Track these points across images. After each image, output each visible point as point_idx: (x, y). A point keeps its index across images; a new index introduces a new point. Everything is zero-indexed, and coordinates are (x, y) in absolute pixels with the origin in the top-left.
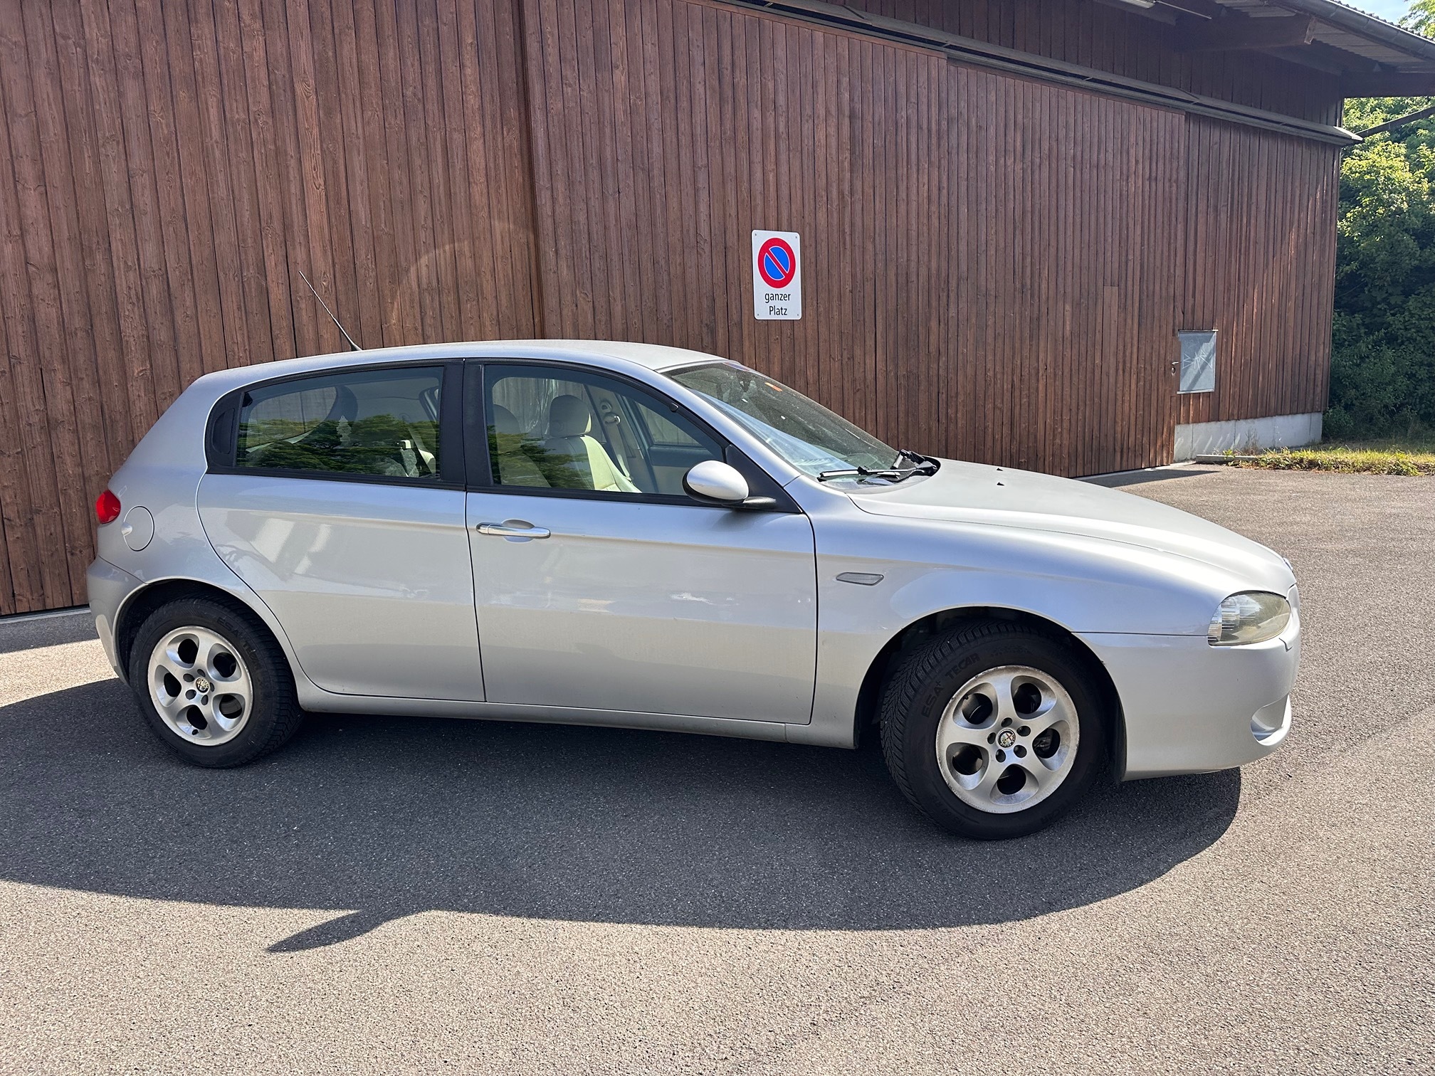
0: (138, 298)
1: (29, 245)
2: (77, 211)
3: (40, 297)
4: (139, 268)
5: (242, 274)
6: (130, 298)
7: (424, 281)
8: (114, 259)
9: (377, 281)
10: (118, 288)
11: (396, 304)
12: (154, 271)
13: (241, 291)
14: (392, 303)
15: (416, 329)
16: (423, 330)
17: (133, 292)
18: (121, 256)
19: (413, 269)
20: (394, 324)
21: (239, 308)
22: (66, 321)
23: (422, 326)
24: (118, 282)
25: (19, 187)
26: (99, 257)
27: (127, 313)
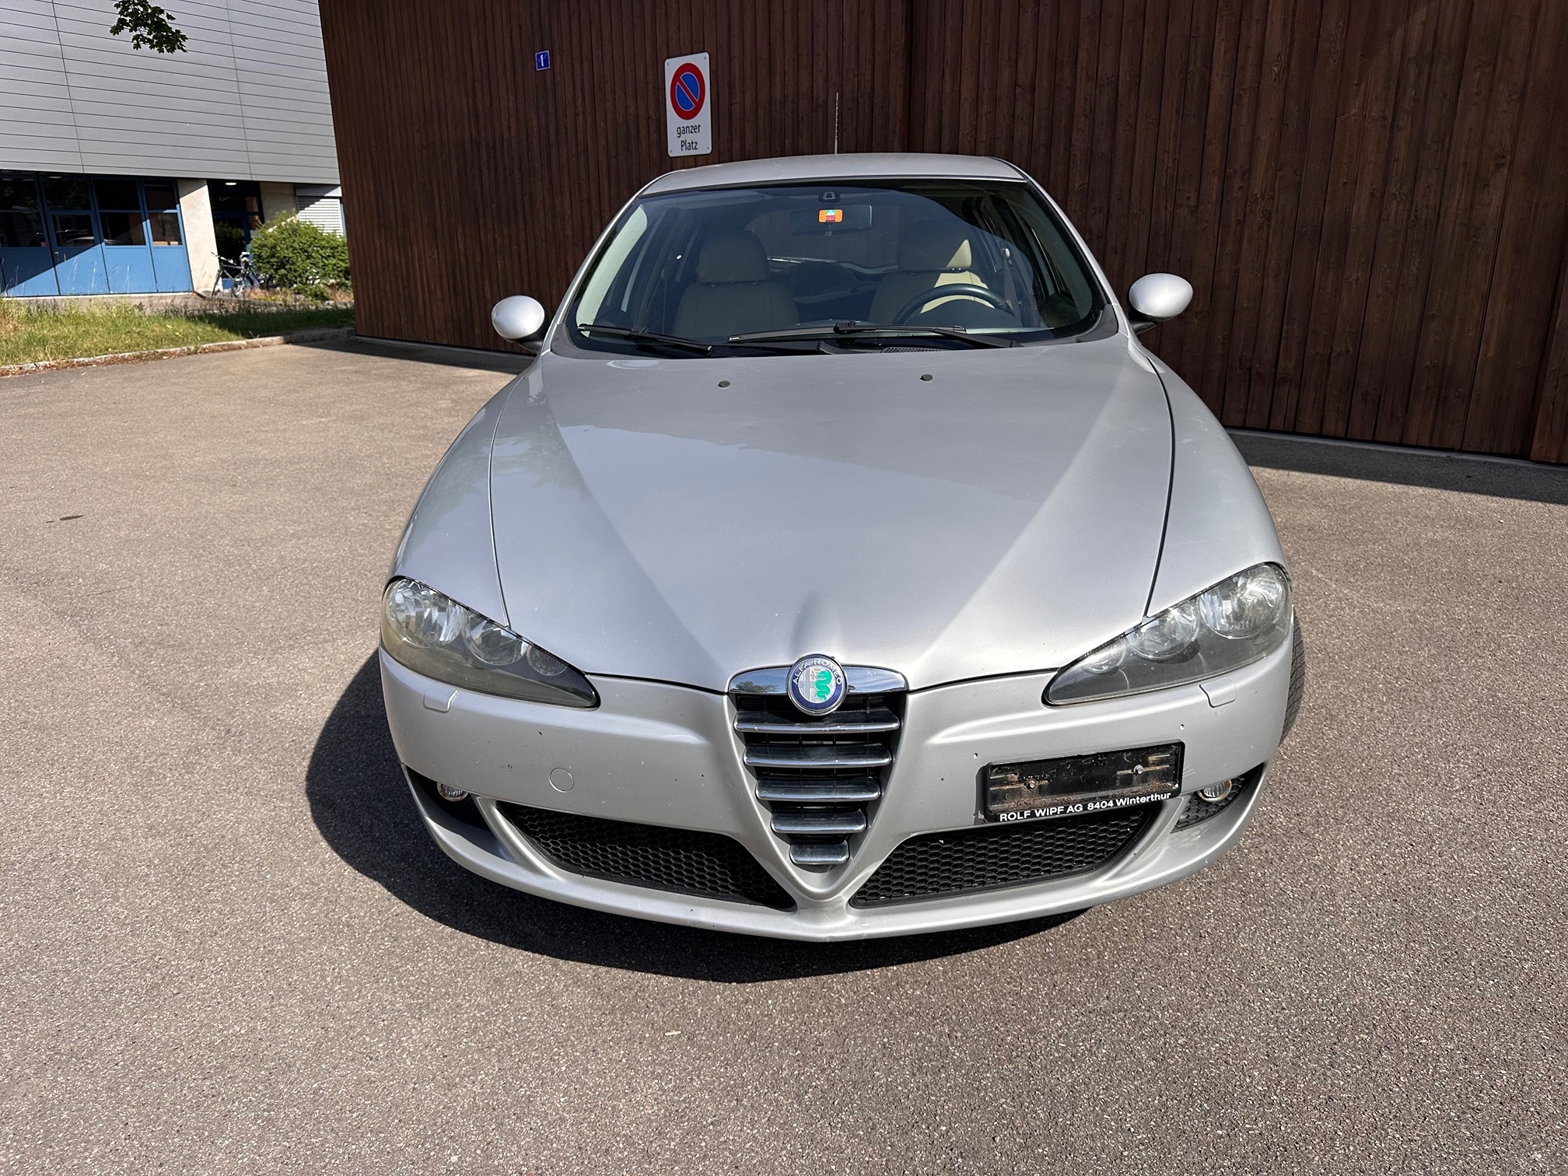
0: (1091, 109)
1: (1020, 67)
2: (1058, 25)
3: (1021, 116)
4: (1097, 77)
5: (1187, 69)
6: (1085, 110)
7: (1414, 45)
8: (1078, 70)
9: (1344, 58)
10: (1077, 100)
11: (1363, 86)
12: (1108, 79)
13: (1183, 90)
14: (1359, 85)
15: (1385, 118)
16: (1393, 119)
17: (1088, 103)
18: (1085, 66)
19: (1400, 32)
20: (1355, 115)
21: (1177, 112)
22: (1034, 137)
23: (1394, 113)
24: (1077, 93)
25: (1021, 10)
26: (1067, 70)
27: (1080, 126)
